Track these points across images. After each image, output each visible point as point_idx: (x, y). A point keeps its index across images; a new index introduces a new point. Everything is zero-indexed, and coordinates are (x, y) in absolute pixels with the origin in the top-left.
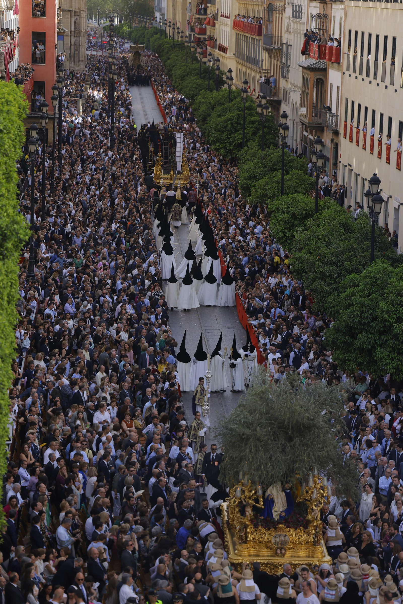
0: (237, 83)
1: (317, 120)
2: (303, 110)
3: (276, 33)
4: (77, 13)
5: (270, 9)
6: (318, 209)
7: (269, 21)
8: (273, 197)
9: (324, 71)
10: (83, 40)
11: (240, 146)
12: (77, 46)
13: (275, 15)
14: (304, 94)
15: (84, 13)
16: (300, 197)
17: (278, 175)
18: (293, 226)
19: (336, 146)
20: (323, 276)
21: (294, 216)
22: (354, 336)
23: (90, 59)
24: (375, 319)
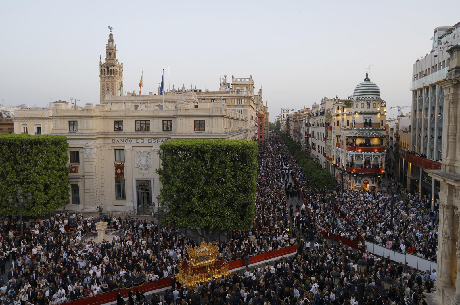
0: (294, 140)
1: (308, 146)
2: (305, 144)
3: (300, 132)
4: (267, 130)
5: (299, 128)
6: (308, 161)
7: (299, 130)
8: (300, 159)
9: (309, 138)
10: (268, 134)
11: (294, 151)
12: (267, 135)
13: (300, 129)
14: (305, 142)
15: (268, 130)
16: (305, 159)
17: (301, 155)
18: (304, 164)
19: (311, 150)
20: (309, 172)
21: (304, 162)
22: (314, 183)
23: (269, 137)
24: (318, 180)
